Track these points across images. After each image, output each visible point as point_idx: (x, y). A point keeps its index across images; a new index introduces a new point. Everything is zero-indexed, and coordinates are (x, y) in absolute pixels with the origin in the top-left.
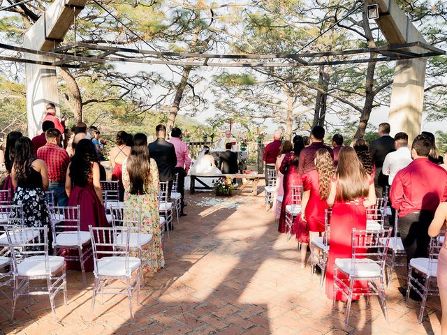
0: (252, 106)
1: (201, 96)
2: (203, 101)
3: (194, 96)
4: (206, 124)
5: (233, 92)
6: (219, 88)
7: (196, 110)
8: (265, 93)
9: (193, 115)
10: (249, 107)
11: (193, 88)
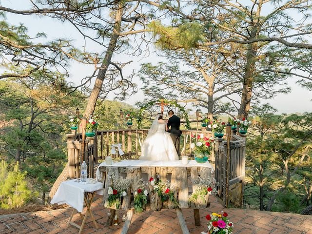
0: (175, 92)
1: (130, 80)
2: (132, 85)
3: (123, 79)
4: (136, 107)
5: (160, 80)
6: (147, 76)
7: (125, 94)
8: (186, 81)
9: (123, 99)
10: (173, 94)
11: (120, 70)
